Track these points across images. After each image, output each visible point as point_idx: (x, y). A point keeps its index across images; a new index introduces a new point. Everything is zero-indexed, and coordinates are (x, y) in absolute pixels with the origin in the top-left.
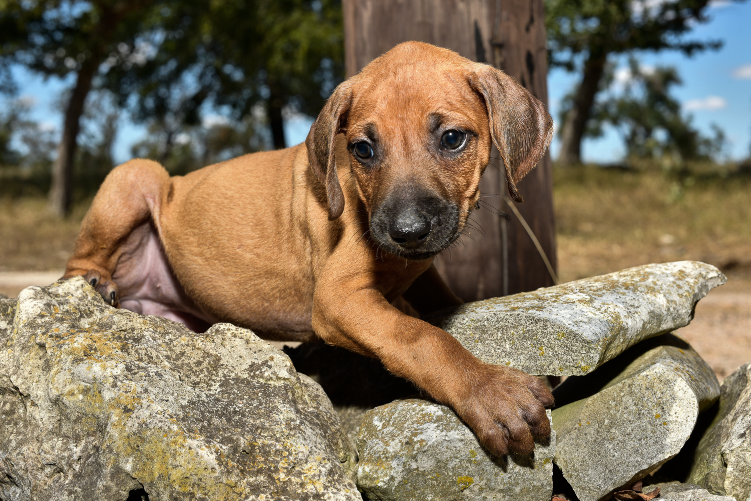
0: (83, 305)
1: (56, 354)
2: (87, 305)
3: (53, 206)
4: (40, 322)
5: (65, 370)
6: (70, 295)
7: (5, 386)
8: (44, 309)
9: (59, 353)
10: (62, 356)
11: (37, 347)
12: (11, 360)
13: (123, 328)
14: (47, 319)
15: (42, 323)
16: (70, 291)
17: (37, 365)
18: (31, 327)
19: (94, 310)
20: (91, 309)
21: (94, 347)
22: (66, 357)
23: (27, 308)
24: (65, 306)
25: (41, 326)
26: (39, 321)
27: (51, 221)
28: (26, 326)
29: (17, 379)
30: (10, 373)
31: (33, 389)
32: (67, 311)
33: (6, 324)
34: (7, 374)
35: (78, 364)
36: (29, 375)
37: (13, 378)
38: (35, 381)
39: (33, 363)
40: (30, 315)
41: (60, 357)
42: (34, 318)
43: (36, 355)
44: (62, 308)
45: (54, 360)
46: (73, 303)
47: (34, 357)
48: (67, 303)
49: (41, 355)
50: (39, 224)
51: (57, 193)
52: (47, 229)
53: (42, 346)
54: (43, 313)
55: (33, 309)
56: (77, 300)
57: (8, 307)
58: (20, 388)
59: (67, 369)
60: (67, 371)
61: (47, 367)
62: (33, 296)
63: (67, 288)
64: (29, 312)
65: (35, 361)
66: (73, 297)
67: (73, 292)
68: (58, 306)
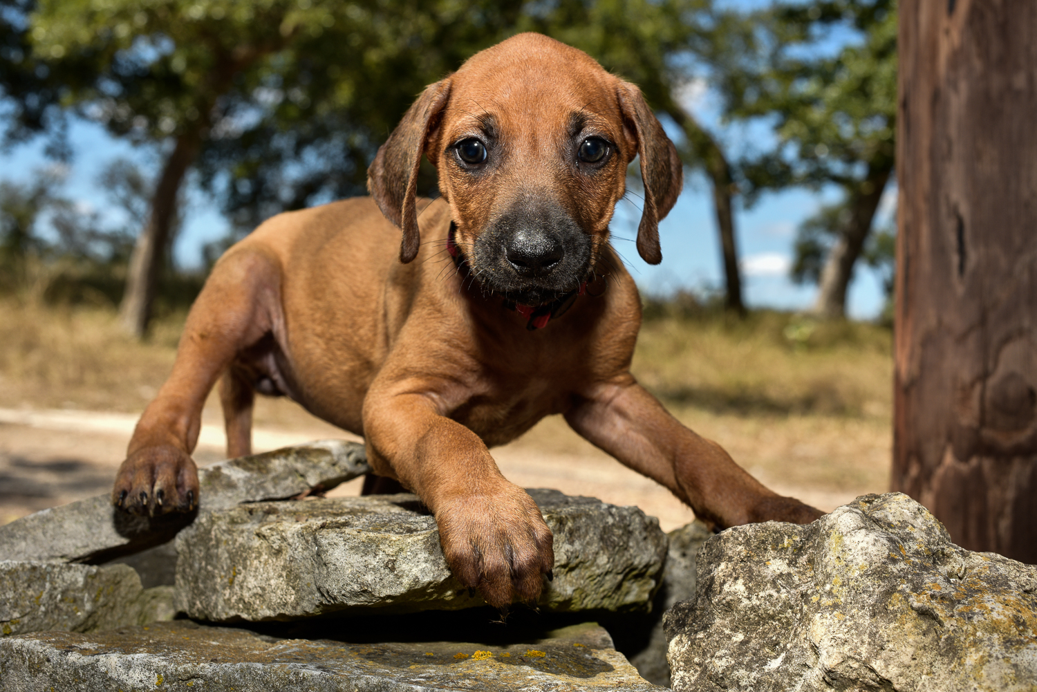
0: (933, 543)
1: (965, 628)
2: (938, 544)
3: (127, 320)
4: (895, 570)
5: (997, 658)
6: (910, 526)
7: (854, 675)
8: (891, 547)
9: (971, 628)
10: (979, 634)
11: (914, 614)
12: (853, 631)
13: (1027, 588)
14: (902, 565)
15: (899, 572)
16: (906, 518)
17: (922, 645)
18: (880, 578)
19: (952, 553)
20: (945, 552)
21: (1022, 621)
22: (987, 635)
23: (864, 545)
24: (911, 544)
25: (900, 577)
26: (893, 568)
27: (124, 341)
28: (868, 576)
29: (887, 666)
30: (864, 655)
31: (924, 685)
32: (917, 553)
33: (786, 566)
34: (857, 657)
35: (1018, 649)
36: (913, 662)
37: (877, 665)
38: (925, 672)
39: (917, 642)
40: (874, 558)
41: (974, 634)
42: (884, 563)
43: (916, 627)
44: (907, 548)
45: (962, 639)
46: (921, 539)
47: (915, 631)
48: (911, 538)
49: (924, 627)
50: (108, 343)
51: (133, 304)
52: (117, 353)
53: (924, 613)
54: (893, 554)
55: (874, 549)
56: (924, 536)
57: (782, 536)
58: (894, 682)
59: (1000, 656)
60: (1001, 661)
61: (951, 650)
62: (862, 525)
63: (898, 513)
64: (869, 551)
65: (918, 638)
66: (916, 530)
67: (911, 521)
68: (901, 542)
